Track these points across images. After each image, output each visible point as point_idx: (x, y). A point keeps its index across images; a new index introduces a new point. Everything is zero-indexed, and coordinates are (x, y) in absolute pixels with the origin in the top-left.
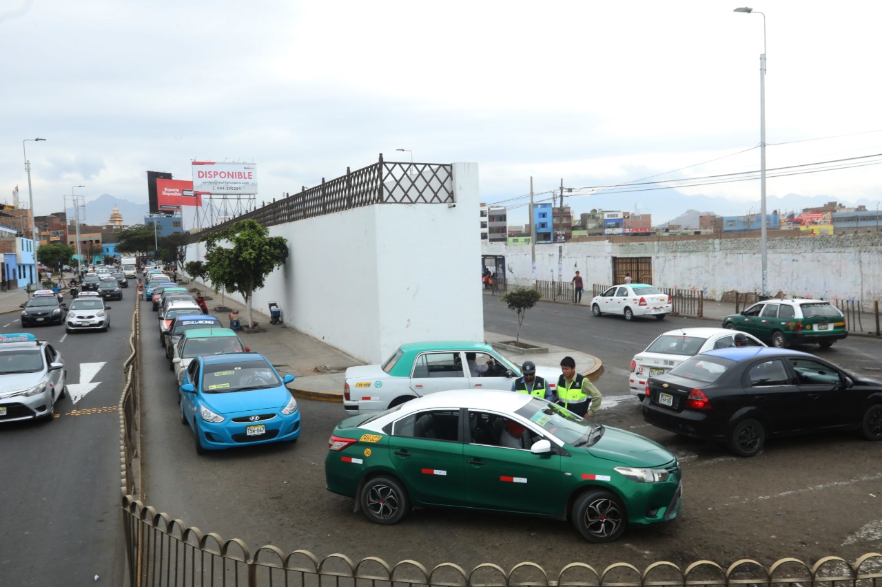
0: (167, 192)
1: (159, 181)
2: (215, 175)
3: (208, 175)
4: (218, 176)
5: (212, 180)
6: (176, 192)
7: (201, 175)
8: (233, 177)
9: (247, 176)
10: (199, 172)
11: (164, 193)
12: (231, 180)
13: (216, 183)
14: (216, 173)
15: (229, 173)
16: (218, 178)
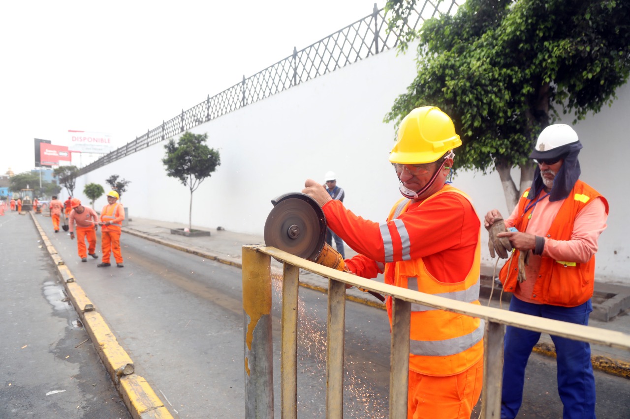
0: (47, 152)
1: (42, 145)
2: (84, 140)
3: (79, 139)
4: (86, 141)
5: (82, 143)
6: (54, 153)
7: (74, 139)
8: (97, 141)
9: (107, 141)
10: (73, 137)
11: (46, 153)
12: (95, 143)
13: (84, 145)
14: (85, 139)
15: (94, 139)
16: (86, 142)
